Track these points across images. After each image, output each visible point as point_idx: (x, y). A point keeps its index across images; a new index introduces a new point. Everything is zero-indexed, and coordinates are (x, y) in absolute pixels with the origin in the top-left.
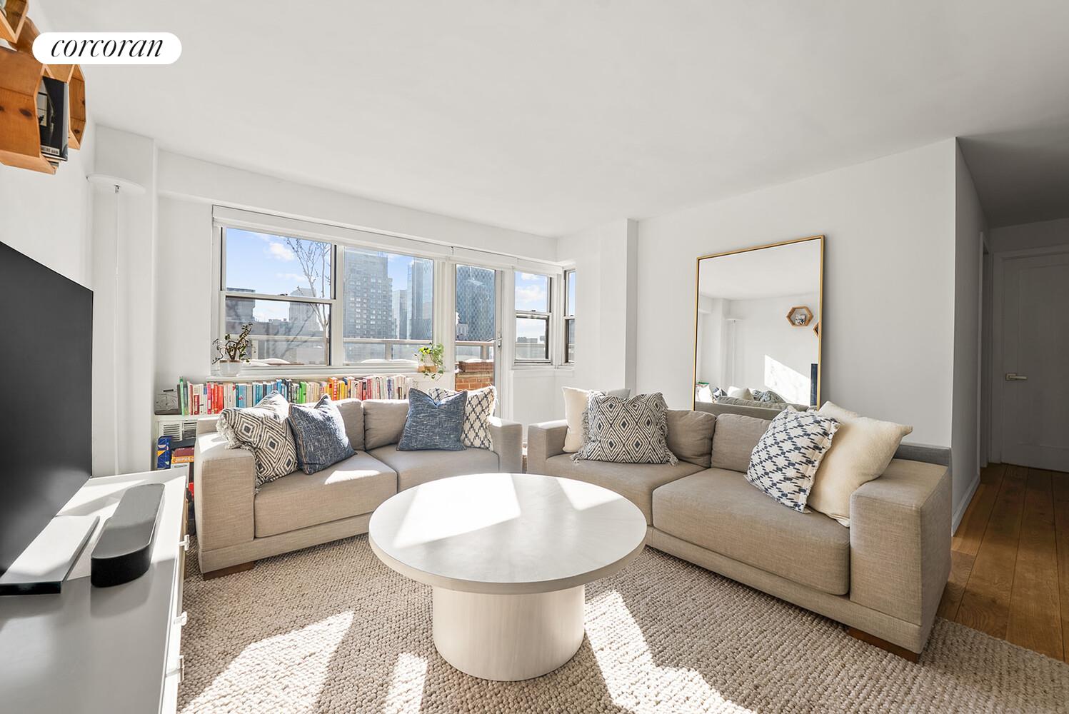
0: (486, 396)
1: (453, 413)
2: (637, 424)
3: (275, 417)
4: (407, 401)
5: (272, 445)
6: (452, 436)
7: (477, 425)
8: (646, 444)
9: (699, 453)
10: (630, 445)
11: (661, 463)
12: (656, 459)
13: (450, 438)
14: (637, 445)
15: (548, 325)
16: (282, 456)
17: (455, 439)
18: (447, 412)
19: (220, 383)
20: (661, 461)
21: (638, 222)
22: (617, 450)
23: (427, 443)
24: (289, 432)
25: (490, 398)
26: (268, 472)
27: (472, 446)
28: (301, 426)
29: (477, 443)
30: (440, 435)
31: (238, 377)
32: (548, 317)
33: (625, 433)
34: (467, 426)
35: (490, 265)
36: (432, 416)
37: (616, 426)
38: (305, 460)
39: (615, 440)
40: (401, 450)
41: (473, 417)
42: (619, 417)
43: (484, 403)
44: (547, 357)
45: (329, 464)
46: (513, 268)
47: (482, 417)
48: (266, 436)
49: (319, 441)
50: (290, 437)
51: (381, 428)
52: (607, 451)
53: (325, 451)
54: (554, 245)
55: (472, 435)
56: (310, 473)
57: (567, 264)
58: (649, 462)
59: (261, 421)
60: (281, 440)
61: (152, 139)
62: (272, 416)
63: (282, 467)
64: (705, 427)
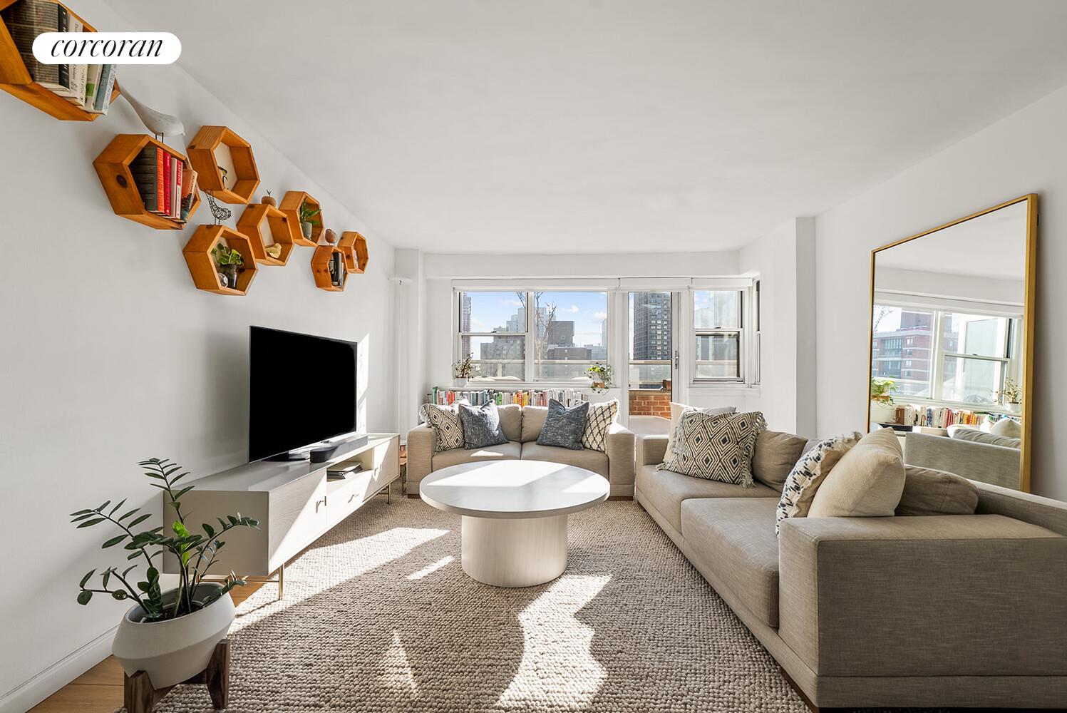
0: (609, 408)
1: (573, 419)
2: (710, 441)
3: (452, 411)
4: (547, 408)
5: (448, 428)
6: (571, 437)
7: (596, 431)
8: (715, 461)
9: (779, 480)
10: (700, 461)
11: (734, 483)
12: (726, 478)
13: (568, 439)
14: (707, 461)
15: (738, 342)
16: (453, 435)
17: (573, 440)
18: (568, 418)
19: (455, 391)
20: (734, 482)
21: (814, 218)
22: (689, 464)
23: (553, 441)
24: (459, 421)
25: (612, 410)
26: (444, 444)
27: (591, 448)
28: (465, 418)
29: (595, 446)
30: (562, 436)
31: (465, 387)
32: (739, 332)
33: (697, 448)
34: (589, 431)
35: (664, 289)
36: (558, 420)
37: (691, 441)
38: (467, 441)
39: (688, 454)
40: (539, 444)
41: (594, 424)
42: (696, 433)
43: (607, 414)
44: (738, 376)
45: (481, 445)
46: (689, 288)
47: (602, 425)
48: (444, 422)
49: (474, 429)
50: (459, 425)
51: (531, 426)
52: (681, 463)
53: (478, 436)
54: (734, 258)
55: (591, 439)
56: (467, 449)
57: (756, 275)
58: (720, 481)
59: (443, 412)
60: (453, 426)
61: (418, 250)
62: (450, 410)
63: (452, 443)
64: (787, 451)
